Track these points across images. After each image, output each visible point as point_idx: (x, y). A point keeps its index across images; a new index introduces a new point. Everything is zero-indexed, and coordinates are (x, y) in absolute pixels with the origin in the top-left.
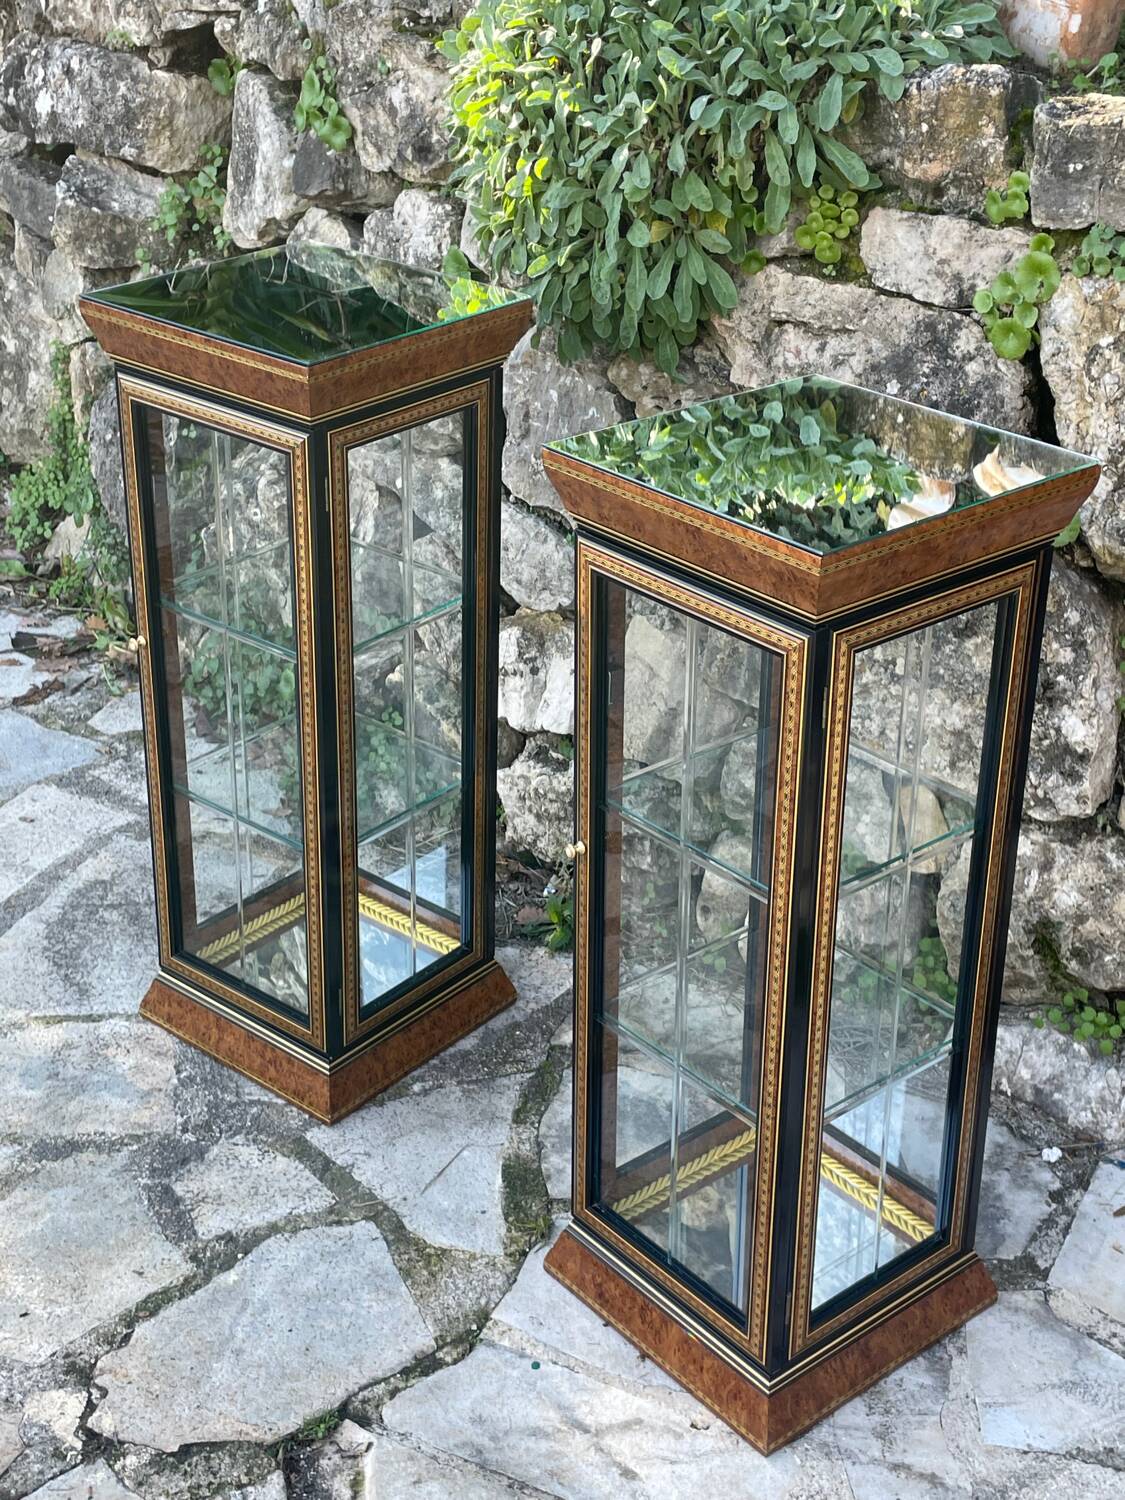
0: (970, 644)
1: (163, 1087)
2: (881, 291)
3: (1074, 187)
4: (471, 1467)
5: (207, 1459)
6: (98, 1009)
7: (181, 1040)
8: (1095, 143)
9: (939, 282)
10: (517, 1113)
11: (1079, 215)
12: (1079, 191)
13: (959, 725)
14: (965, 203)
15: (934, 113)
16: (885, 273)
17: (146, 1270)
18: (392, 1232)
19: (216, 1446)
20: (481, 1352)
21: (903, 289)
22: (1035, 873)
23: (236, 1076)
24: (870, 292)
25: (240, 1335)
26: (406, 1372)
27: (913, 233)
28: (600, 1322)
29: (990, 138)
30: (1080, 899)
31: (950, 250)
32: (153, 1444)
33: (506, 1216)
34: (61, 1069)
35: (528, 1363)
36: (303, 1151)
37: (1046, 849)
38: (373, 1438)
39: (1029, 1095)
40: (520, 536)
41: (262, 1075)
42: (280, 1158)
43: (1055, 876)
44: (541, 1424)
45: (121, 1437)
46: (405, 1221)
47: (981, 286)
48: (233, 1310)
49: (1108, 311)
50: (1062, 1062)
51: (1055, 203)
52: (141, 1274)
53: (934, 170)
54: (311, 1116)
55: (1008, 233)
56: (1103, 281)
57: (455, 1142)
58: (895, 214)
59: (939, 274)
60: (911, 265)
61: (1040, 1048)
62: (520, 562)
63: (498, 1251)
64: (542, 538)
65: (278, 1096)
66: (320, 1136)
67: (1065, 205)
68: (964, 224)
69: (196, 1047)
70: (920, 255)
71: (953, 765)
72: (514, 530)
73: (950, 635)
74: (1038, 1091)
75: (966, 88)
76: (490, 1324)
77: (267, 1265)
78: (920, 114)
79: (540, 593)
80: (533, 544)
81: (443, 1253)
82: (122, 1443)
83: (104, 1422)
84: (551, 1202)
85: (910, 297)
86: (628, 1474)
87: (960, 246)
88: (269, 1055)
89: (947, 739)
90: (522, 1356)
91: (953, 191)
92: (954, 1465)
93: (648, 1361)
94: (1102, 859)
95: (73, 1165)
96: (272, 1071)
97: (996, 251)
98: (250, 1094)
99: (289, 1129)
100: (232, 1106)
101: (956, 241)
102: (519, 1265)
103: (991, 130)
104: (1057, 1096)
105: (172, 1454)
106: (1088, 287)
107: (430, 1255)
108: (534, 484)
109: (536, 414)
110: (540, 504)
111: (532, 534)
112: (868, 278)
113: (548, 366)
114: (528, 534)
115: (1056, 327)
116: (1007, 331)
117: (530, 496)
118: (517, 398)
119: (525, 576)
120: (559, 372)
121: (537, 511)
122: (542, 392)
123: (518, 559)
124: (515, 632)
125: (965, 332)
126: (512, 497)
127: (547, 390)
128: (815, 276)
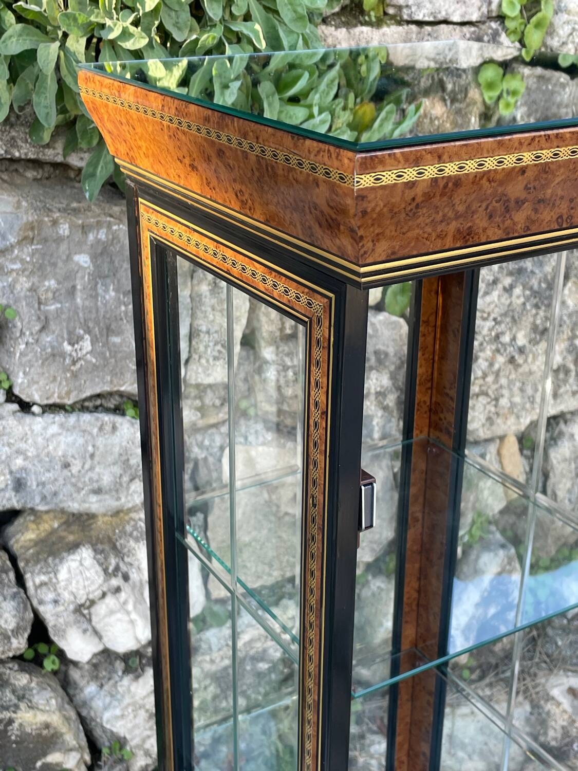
2: (420, 24)
16: (419, 6)
21: (440, 17)
24: (413, 27)
40: (81, 441)
64: (108, 428)
72: (70, 439)
79: (128, 488)
80: (100, 442)
85: (446, 22)
108: (75, 375)
109: (50, 295)
110: (84, 396)
111: (95, 431)
112: (393, 17)
113: (64, 229)
114: (90, 434)
115: (568, 12)
116: (538, 25)
117: (68, 393)
118: (18, 287)
119: (107, 479)
120: (85, 229)
121: (82, 407)
122: (54, 265)
123: (87, 466)
124: (86, 553)
125: (503, 37)
126: (35, 409)
127: (69, 258)
128: (362, 24)
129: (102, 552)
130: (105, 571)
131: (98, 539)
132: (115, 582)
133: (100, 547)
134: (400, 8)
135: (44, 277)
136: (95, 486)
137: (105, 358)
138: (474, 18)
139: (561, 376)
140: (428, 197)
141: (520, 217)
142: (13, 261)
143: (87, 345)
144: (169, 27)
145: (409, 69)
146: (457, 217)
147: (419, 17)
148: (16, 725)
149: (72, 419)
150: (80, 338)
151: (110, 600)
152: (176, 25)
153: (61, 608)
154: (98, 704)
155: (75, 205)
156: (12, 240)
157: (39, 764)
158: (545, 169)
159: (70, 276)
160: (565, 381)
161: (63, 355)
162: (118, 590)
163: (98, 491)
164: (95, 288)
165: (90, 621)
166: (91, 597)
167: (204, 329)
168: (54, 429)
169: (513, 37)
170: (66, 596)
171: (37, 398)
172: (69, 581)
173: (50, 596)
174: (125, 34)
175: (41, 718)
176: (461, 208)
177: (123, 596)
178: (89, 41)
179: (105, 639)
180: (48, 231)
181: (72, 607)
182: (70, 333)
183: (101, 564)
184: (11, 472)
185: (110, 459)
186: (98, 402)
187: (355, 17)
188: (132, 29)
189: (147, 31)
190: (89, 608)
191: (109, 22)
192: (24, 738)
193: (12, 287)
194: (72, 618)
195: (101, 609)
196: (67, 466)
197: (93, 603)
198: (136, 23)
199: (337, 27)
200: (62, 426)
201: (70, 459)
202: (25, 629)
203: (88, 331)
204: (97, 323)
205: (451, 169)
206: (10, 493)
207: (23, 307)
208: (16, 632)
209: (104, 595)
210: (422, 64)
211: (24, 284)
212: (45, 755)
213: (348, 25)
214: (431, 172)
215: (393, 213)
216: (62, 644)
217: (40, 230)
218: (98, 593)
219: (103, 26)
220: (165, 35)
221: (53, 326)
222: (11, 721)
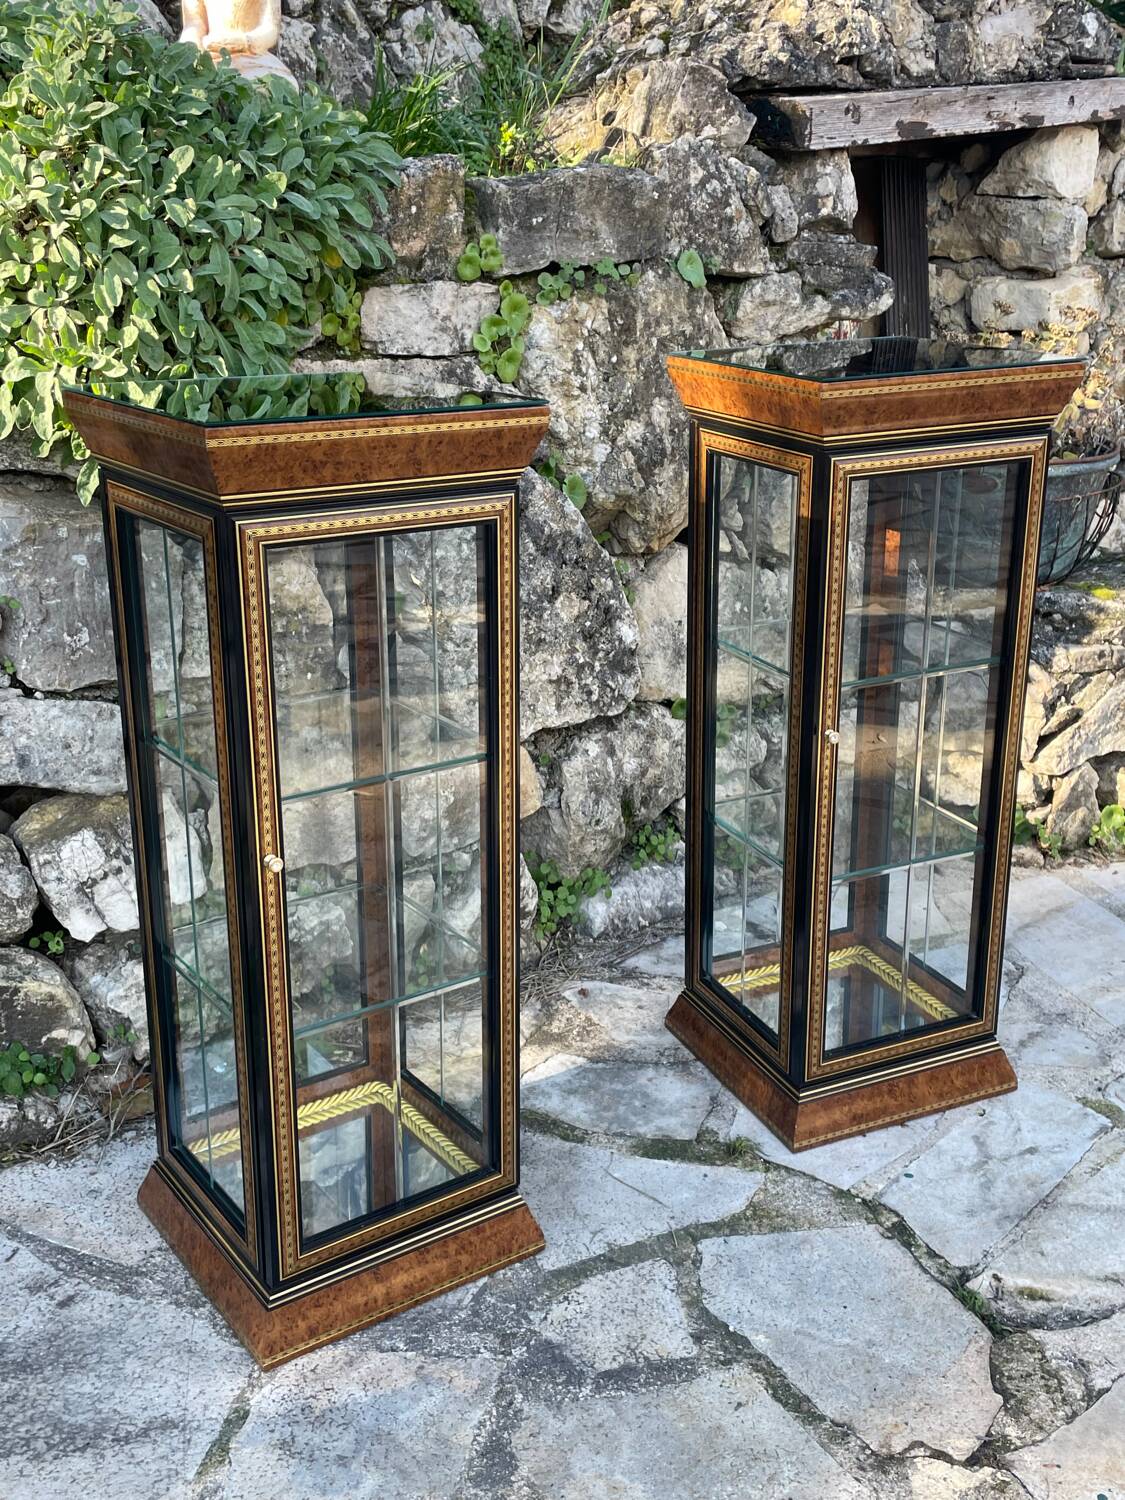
0: (558, 604)
1: (414, 1367)
2: (395, 357)
3: (537, 236)
4: (1024, 1224)
5: (1010, 1378)
6: (220, 1411)
7: (334, 1341)
8: (548, 199)
9: (445, 337)
10: (565, 1138)
11: (543, 257)
12: (541, 239)
13: (560, 671)
14: (439, 271)
15: (422, 196)
16: (392, 342)
17: (735, 1399)
18: (718, 1230)
19: (995, 1372)
20: (890, 1200)
21: (413, 352)
22: (609, 760)
23: (430, 1303)
24: (388, 361)
25: (847, 1340)
26: (908, 1245)
27: (415, 302)
28: (859, 1138)
29: (455, 215)
30: (637, 760)
31: (449, 308)
32: (994, 1412)
33: (713, 1164)
34: (333, 1454)
35: (904, 1180)
36: (579, 1272)
37: (605, 740)
38: (989, 1273)
39: (659, 916)
40: (80, 725)
41: (455, 1274)
42: (581, 1290)
43: (620, 754)
44: (976, 1182)
45: (982, 1433)
46: (703, 1221)
47: (469, 334)
48: (807, 1342)
49: (573, 324)
50: (659, 881)
51: (524, 252)
52: (740, 1405)
53: (417, 245)
54: (520, 1260)
55: (478, 287)
56: (563, 304)
57: (597, 1178)
58: (397, 289)
59: (444, 330)
60: (418, 328)
61: (645, 882)
62: (91, 751)
63: (760, 1176)
64: (106, 714)
65: (474, 1280)
66: (553, 1259)
67: (533, 251)
68: (454, 285)
69: (354, 1332)
70: (426, 317)
71: (559, 706)
72: (70, 722)
73: (546, 604)
74: (660, 909)
75: (446, 171)
76: (853, 1191)
77: (747, 1315)
78: (409, 199)
80: (99, 726)
81: (751, 1205)
82: (989, 1434)
83: (963, 1445)
84: (699, 1139)
85: (420, 356)
86: (1032, 1151)
87: (453, 304)
88: (452, 1247)
89: (551, 688)
90: (897, 1180)
91: (428, 263)
92: (1020, 1025)
93: (910, 1123)
94: (635, 727)
95: (532, 1452)
96: (465, 1258)
97: (472, 303)
98: (460, 1301)
99: (533, 1280)
100: (476, 1313)
101: (451, 299)
102: (778, 1167)
103: (454, 206)
104: (670, 904)
105: (1006, 1401)
106: (555, 312)
107: (755, 1213)
108: (74, 665)
109: (51, 591)
110: (83, 685)
111: (94, 716)
112: (369, 352)
113: (63, 532)
114: (89, 718)
115: (539, 347)
116: (510, 359)
117: (69, 681)
118: (22, 583)
119: (105, 762)
120: (82, 532)
121: (80, 694)
122: (55, 564)
123: (87, 749)
124: (88, 835)
125: (477, 370)
126: (38, 694)
127: (68, 557)
128: (338, 358)
129: (103, 835)
130: (107, 852)
131: (99, 824)
132: (116, 863)
133: (101, 830)
134: (375, 343)
135: (45, 575)
136: (95, 767)
137: (102, 650)
138: (446, 352)
139: (563, 687)
140: (257, 457)
141: (328, 472)
142: (17, 559)
143: (85, 637)
144: (145, 359)
145: (388, 397)
146: (281, 469)
147: (394, 352)
148: (21, 995)
149: (72, 704)
150: (79, 630)
151: (111, 881)
152: (152, 358)
153: (65, 886)
154: (102, 990)
155: (72, 512)
156: (16, 540)
157: (44, 1039)
158: (334, 444)
159: (69, 574)
160: (568, 693)
161: (63, 645)
162: (119, 871)
163: (97, 772)
164: (91, 585)
165: (92, 900)
166: (93, 875)
167: (196, 625)
168: (55, 712)
169: (487, 370)
170: (69, 874)
171: (39, 684)
172: (72, 859)
173: (54, 874)
174: (109, 366)
175: (45, 989)
176: (282, 464)
177: (124, 876)
178: (80, 371)
179: (107, 919)
180: (47, 534)
181: (74, 885)
182: (69, 625)
183: (102, 846)
184: (15, 749)
185: (109, 743)
186: (98, 693)
187: (332, 351)
188: (114, 361)
189: (127, 364)
190: (90, 887)
191: (94, 356)
192: (30, 1008)
193: (15, 582)
194: (75, 897)
195: (102, 890)
196: (68, 746)
197: (95, 882)
198: (118, 357)
199: (312, 360)
200: (62, 709)
201: (70, 741)
202: (30, 902)
203: (86, 624)
204: (95, 617)
205: (268, 439)
206: (14, 769)
207: (26, 600)
208: (21, 901)
209: (106, 876)
210: (400, 393)
211: (26, 580)
212: (50, 1030)
213: (324, 358)
214: (255, 440)
215: (236, 465)
216: (66, 924)
217: (41, 531)
218: (100, 873)
219: (91, 359)
220: (144, 367)
221: (53, 619)
222: (16, 991)
